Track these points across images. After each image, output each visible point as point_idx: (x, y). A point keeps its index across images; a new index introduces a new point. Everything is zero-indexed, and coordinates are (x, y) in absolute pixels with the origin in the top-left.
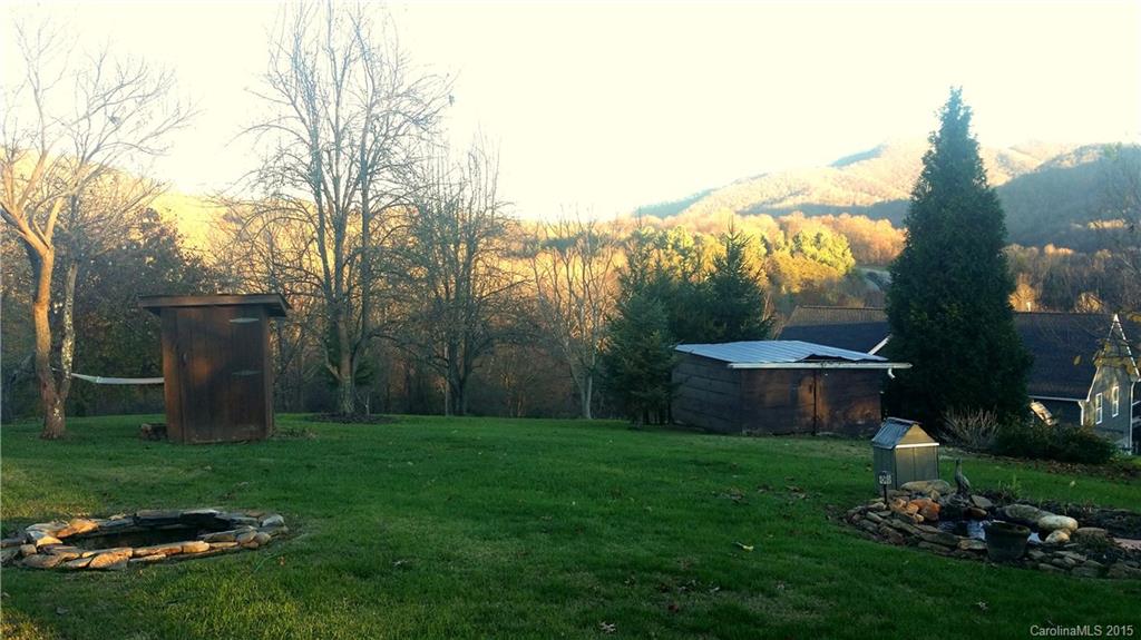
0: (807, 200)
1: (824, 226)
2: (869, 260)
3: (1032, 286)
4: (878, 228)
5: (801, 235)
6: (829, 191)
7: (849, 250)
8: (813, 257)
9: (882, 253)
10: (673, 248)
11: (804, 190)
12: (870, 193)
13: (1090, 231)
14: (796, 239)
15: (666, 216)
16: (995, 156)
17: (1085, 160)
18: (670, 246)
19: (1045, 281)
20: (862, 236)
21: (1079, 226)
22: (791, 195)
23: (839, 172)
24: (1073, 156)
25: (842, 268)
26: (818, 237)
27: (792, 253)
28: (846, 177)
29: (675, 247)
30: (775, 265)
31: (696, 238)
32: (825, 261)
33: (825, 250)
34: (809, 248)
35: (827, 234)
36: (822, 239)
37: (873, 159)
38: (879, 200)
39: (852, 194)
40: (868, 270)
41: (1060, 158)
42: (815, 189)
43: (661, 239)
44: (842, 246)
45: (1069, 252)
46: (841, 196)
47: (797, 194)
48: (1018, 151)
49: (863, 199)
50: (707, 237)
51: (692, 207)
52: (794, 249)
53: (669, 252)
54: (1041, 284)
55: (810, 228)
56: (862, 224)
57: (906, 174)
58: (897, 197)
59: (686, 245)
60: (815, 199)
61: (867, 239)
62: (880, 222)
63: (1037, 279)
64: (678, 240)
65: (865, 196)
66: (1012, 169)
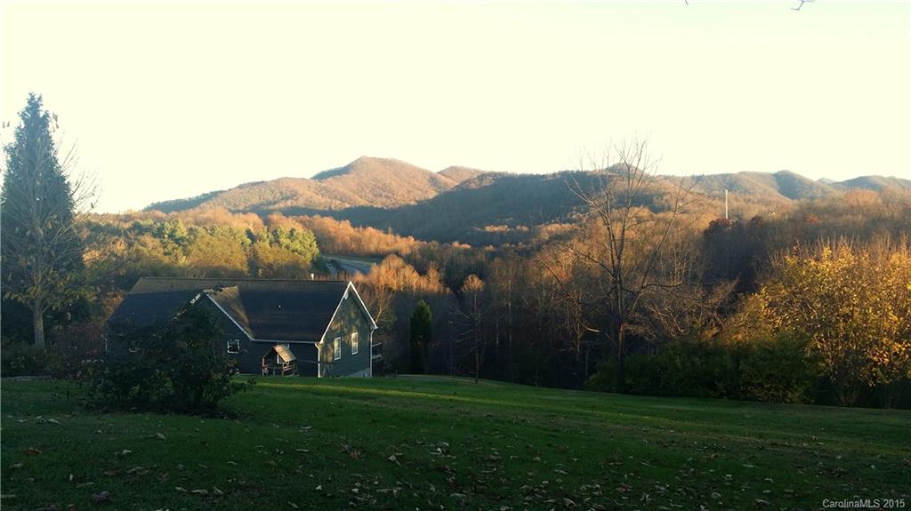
0: (295, 203)
1: (297, 224)
2: (334, 251)
3: (438, 270)
4: (341, 226)
5: (279, 230)
6: (311, 197)
7: (315, 243)
8: (287, 247)
9: (343, 246)
10: (169, 236)
11: (294, 196)
12: (341, 200)
13: (486, 232)
14: (275, 233)
15: (170, 211)
16: (427, 177)
17: (485, 183)
18: (166, 236)
19: (447, 267)
20: (329, 232)
21: (479, 229)
22: (283, 199)
23: (319, 183)
24: (476, 180)
25: (309, 256)
26: (292, 231)
27: (271, 244)
28: (325, 187)
29: (171, 236)
30: (255, 253)
31: (191, 231)
32: (297, 251)
33: (297, 242)
34: (284, 240)
35: (299, 229)
36: (295, 233)
37: (345, 176)
38: (348, 206)
39: (329, 200)
40: (331, 258)
41: (468, 181)
42: (301, 195)
43: (159, 229)
44: (310, 240)
45: (469, 247)
46: (320, 201)
47: (287, 198)
48: (443, 175)
49: (336, 205)
50: (200, 229)
51: (202, 205)
52: (273, 240)
53: (166, 240)
54: (444, 269)
55: (286, 225)
56: (329, 222)
57: (367, 188)
58: (361, 204)
59: (181, 235)
60: (301, 203)
61: (333, 234)
62: (343, 222)
63: (441, 265)
64: (174, 231)
65: (338, 202)
66: (439, 188)
